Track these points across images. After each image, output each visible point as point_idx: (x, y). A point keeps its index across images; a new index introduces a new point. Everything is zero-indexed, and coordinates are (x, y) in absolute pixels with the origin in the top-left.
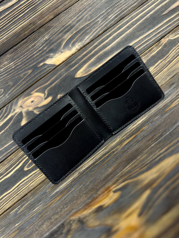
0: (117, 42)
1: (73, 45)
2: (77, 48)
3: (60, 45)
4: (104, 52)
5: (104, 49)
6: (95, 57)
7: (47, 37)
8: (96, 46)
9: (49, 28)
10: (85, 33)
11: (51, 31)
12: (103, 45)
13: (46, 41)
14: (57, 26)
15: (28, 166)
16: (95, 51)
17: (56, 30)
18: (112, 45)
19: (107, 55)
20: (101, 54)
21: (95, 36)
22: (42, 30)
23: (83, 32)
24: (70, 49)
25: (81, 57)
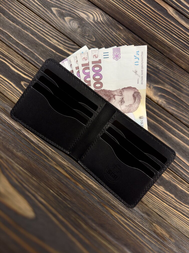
0: (180, 142)
1: (161, 96)
2: (159, 101)
3: (157, 82)
4: (164, 131)
5: (167, 130)
6: (155, 123)
7: (161, 67)
8: (167, 121)
9: (172, 67)
10: (177, 106)
11: (168, 70)
12: (171, 128)
13: (157, 68)
14: (176, 75)
15: (26, 84)
16: (162, 121)
17: (171, 74)
18: (174, 138)
19: (161, 135)
20: (160, 128)
21: (177, 117)
22: (167, 60)
23: (178, 103)
24: (155, 94)
25: (151, 108)
